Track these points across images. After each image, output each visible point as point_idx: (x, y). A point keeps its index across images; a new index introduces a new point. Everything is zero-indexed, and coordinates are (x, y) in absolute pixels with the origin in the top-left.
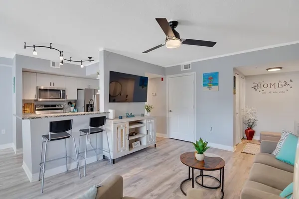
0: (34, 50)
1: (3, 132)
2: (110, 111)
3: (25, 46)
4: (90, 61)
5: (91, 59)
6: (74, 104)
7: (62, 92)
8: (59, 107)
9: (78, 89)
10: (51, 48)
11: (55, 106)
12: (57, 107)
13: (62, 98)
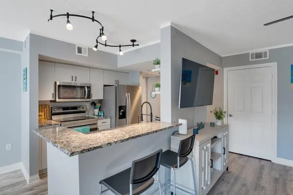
0: (68, 22)
1: (8, 147)
2: (180, 121)
3: (51, 16)
4: (133, 45)
5: (135, 43)
6: (98, 105)
7: (86, 89)
8: (81, 110)
9: (105, 86)
10: (93, 19)
11: (75, 108)
12: (78, 110)
13: (87, 98)
